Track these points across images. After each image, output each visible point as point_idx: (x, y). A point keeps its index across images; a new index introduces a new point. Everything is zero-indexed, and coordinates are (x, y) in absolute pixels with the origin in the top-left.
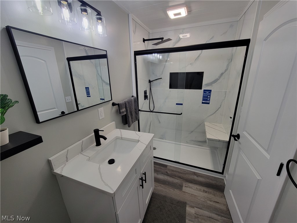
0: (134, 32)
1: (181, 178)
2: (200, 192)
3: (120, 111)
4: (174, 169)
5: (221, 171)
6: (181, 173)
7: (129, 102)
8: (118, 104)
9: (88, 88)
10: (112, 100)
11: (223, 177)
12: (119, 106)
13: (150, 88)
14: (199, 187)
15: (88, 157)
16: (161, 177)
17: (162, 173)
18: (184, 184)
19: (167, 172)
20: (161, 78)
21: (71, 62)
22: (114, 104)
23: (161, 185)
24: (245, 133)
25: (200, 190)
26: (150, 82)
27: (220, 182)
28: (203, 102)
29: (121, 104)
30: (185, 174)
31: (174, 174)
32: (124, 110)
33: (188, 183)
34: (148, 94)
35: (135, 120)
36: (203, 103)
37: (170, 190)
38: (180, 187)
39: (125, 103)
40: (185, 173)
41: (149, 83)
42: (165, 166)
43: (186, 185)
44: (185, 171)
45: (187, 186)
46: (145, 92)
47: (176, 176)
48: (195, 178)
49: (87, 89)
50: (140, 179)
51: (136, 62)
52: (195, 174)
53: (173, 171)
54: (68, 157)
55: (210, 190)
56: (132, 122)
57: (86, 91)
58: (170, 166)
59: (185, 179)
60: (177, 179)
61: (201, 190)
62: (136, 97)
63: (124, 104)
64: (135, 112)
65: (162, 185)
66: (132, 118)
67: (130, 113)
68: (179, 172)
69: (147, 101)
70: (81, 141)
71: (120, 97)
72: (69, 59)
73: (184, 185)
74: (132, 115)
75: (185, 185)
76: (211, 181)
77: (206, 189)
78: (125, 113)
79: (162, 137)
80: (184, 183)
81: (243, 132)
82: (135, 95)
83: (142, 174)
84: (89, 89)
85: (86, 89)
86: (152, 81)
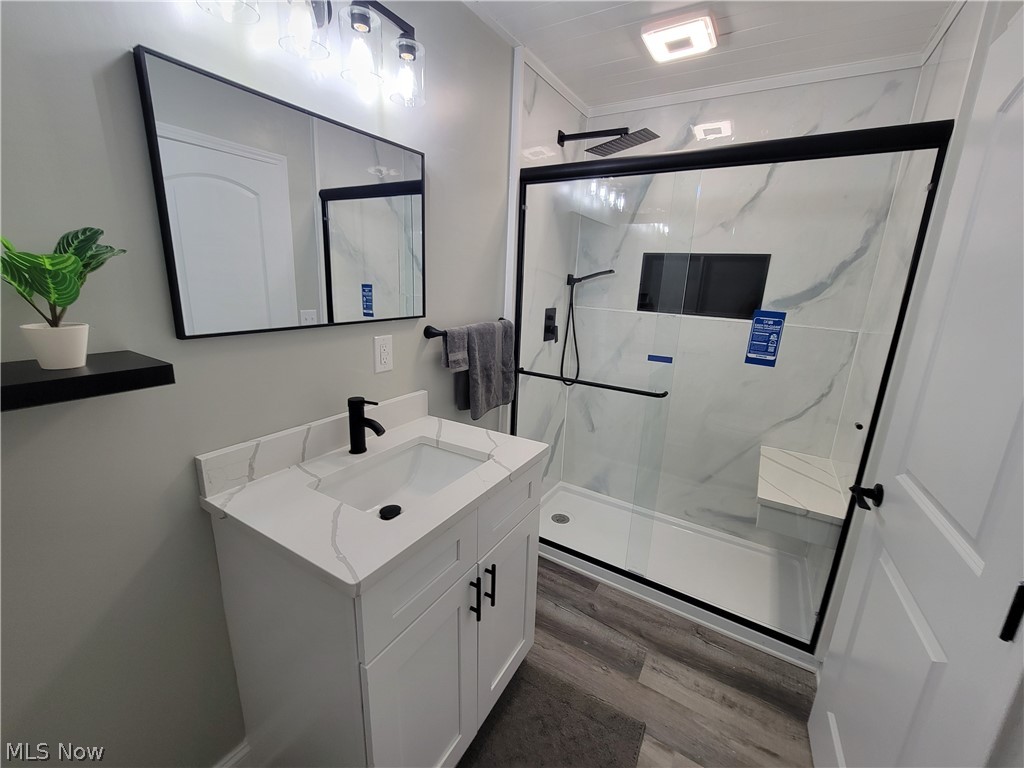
0: (529, 108)
1: (641, 636)
2: (708, 702)
3: (448, 359)
4: (623, 602)
5: (806, 639)
6: (647, 620)
7: (485, 333)
8: (444, 334)
9: (370, 286)
10: (424, 316)
11: (811, 663)
12: (445, 341)
13: (571, 305)
14: (704, 681)
15: (316, 476)
16: (567, 616)
17: (575, 607)
18: (651, 659)
19: (591, 605)
20: (611, 271)
21: (331, 204)
22: (429, 333)
23: (563, 644)
24: (904, 480)
25: (709, 695)
26: (571, 281)
27: (799, 682)
28: (750, 355)
29: (453, 334)
30: (662, 624)
31: (616, 616)
32: (462, 355)
33: (665, 658)
34: (560, 321)
35: (501, 401)
36: (749, 360)
37: (594, 668)
38: (632, 667)
39: (469, 335)
40: (661, 620)
41: (569, 287)
42: (590, 584)
43: (654, 665)
44: (661, 616)
45: (658, 667)
46: (550, 316)
47: (623, 626)
48: (698, 645)
49: (367, 289)
50: (472, 584)
51: (524, 204)
52: (698, 630)
53: (616, 605)
54: (255, 465)
55: (750, 703)
56: (489, 406)
57: (364, 296)
58: (609, 587)
59: (658, 642)
60: (625, 636)
61: (713, 693)
62: (513, 322)
63: (466, 337)
64: (504, 373)
65: (567, 647)
66: (488, 390)
67: (482, 371)
68: (636, 614)
69: (556, 347)
70: (305, 427)
71: (454, 312)
72: (327, 196)
73: (648, 662)
74: (488, 378)
75: (651, 663)
76: (759, 671)
77: (732, 694)
78: (465, 368)
79: (598, 485)
80: (649, 655)
81: (898, 477)
82: (510, 317)
83: (482, 570)
84: (370, 291)
85: (364, 290)
86: (580, 280)
